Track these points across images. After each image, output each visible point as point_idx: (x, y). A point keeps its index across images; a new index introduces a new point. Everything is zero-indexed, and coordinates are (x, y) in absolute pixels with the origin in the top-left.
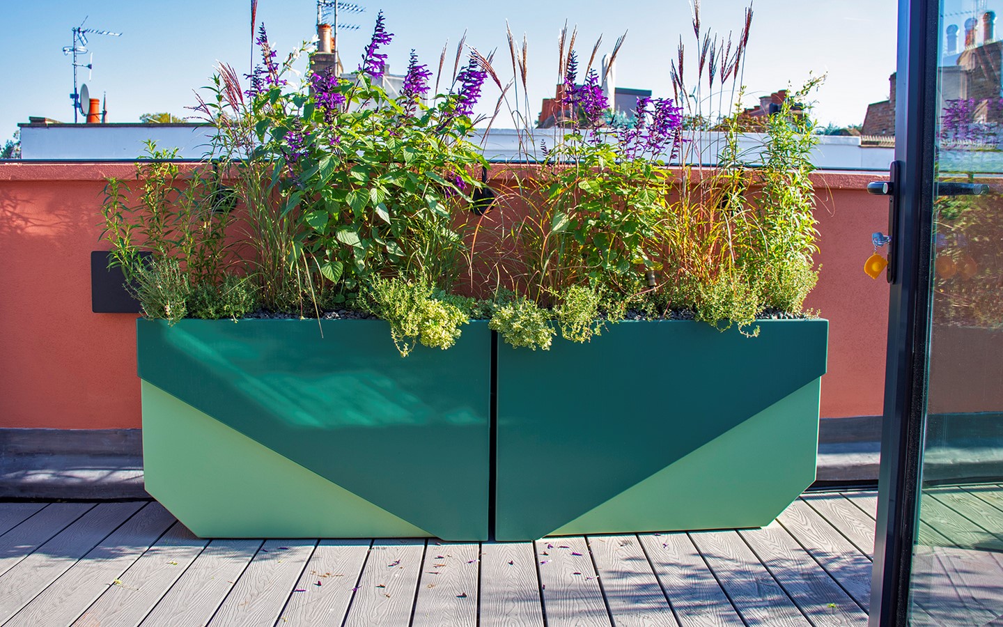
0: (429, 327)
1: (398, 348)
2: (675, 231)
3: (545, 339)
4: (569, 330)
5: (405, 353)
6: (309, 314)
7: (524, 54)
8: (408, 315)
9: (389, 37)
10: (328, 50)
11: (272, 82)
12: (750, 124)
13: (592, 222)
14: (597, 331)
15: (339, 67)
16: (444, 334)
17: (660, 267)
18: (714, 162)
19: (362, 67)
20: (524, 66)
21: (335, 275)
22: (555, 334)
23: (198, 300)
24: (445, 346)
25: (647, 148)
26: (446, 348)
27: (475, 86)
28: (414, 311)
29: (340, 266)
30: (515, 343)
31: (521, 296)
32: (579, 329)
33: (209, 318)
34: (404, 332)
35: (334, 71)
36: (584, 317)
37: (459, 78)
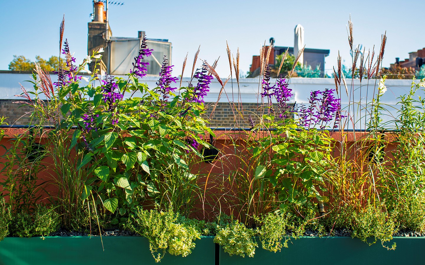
0: (174, 242)
1: (154, 257)
2: (337, 176)
3: (251, 250)
4: (267, 243)
5: (158, 260)
6: (94, 232)
7: (238, 61)
8: (161, 235)
9: (150, 51)
10: (101, 20)
11: (72, 78)
12: (401, 73)
13: (282, 171)
14: (286, 245)
15: (109, 32)
16: (185, 247)
17: (327, 200)
18: (363, 128)
19: (132, 70)
20: (237, 69)
21: (113, 208)
22: (258, 246)
23: (17, 224)
24: (185, 255)
25: (318, 122)
26: (185, 256)
27: (205, 85)
28: (165, 232)
29: (116, 201)
30: (231, 253)
31: (235, 219)
32: (273, 244)
33: (24, 237)
34: (158, 246)
35: (105, 35)
36: (277, 235)
37: (195, 76)
